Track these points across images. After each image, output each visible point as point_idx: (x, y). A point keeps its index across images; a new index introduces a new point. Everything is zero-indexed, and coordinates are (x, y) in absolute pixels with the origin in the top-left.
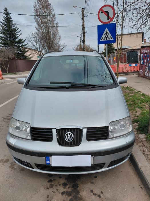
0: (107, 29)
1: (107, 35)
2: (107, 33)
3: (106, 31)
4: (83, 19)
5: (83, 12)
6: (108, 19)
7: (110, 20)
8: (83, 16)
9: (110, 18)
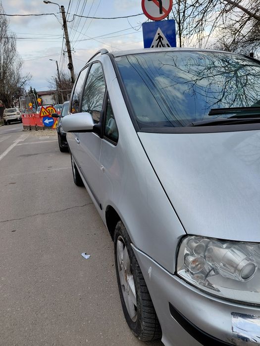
0: (159, 31)
1: (160, 41)
2: (160, 37)
3: (159, 34)
4: (65, 26)
5: (63, 13)
6: (161, 13)
7: (164, 13)
8: (65, 22)
9: (165, 11)
